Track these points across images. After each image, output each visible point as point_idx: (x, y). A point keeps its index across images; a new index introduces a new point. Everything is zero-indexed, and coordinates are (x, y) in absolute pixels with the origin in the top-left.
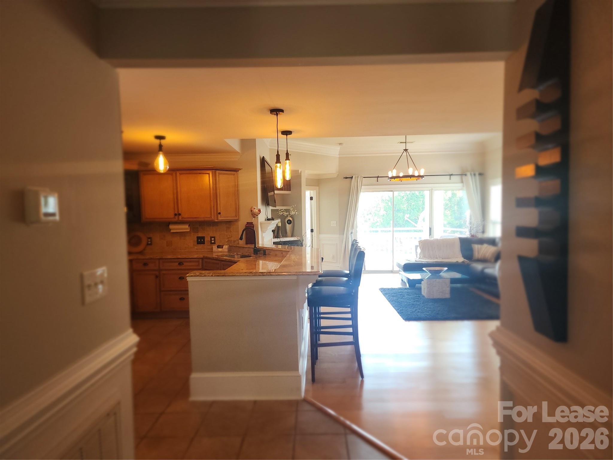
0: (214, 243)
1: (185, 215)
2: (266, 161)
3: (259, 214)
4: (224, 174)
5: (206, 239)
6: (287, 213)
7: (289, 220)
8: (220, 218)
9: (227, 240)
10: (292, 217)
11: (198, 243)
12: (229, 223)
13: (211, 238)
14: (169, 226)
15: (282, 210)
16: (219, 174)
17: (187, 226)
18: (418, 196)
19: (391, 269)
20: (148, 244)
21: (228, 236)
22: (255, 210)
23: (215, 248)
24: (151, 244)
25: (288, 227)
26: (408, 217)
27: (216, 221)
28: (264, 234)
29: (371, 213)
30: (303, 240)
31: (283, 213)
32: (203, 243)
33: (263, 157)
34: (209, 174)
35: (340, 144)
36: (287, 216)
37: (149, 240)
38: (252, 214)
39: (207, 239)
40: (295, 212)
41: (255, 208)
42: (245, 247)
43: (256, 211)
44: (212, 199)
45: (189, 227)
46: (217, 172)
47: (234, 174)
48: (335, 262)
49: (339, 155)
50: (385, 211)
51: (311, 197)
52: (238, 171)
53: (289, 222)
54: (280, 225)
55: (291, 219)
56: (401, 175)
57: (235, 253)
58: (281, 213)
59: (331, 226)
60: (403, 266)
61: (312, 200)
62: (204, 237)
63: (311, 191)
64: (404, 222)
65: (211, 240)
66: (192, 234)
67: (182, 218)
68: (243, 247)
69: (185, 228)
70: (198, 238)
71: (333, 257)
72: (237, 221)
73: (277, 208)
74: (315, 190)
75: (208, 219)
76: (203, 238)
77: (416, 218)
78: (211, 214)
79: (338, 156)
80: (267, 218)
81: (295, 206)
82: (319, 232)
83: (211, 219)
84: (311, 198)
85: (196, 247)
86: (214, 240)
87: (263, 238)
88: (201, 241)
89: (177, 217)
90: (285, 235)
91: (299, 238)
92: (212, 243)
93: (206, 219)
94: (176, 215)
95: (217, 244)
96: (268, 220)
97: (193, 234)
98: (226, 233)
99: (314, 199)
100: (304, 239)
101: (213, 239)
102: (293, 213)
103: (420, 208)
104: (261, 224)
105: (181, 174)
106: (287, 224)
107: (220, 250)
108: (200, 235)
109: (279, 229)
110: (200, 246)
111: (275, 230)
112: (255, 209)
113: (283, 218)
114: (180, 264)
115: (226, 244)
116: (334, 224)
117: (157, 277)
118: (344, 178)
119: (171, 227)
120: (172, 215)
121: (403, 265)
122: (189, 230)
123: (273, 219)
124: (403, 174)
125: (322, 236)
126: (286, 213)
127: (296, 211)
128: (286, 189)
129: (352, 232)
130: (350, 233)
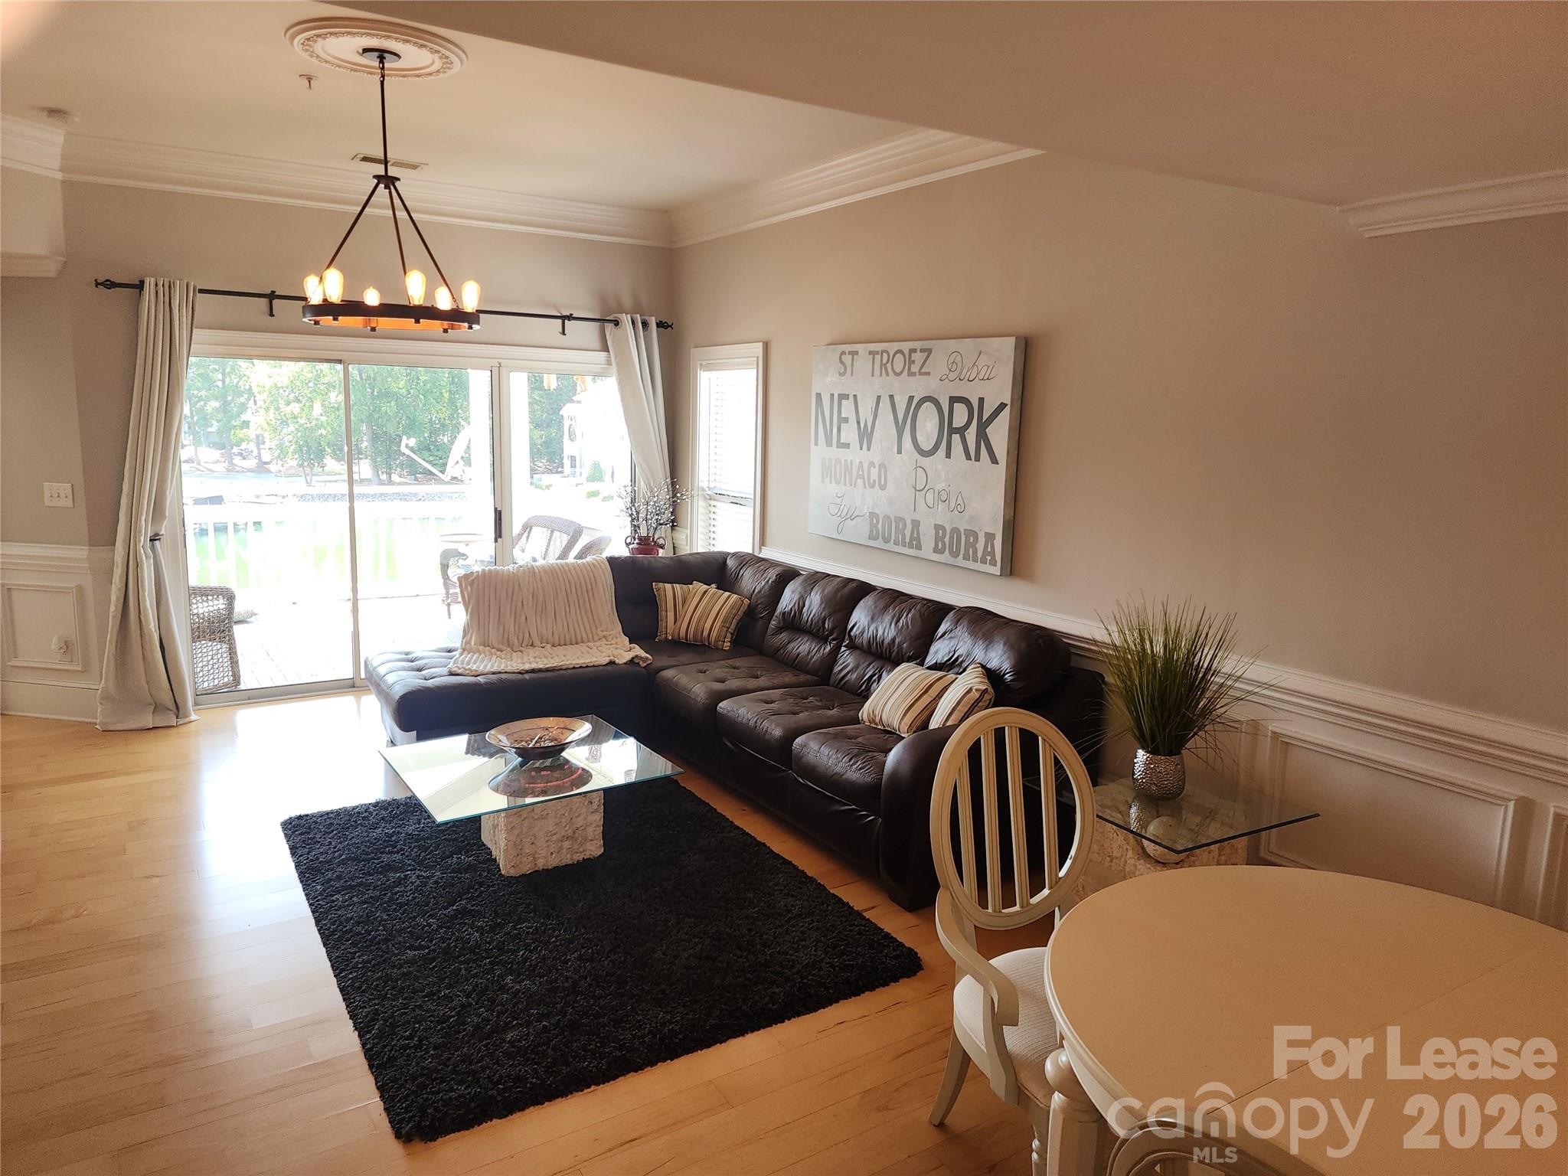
35: (54, 112)
49: (61, 171)
56: (371, 298)
59: (47, 503)
60: (394, 705)
71: (66, 647)
79: (60, 176)
116: (59, 494)
118: (98, 283)
121: (397, 697)
129: (157, 535)
130: (143, 540)
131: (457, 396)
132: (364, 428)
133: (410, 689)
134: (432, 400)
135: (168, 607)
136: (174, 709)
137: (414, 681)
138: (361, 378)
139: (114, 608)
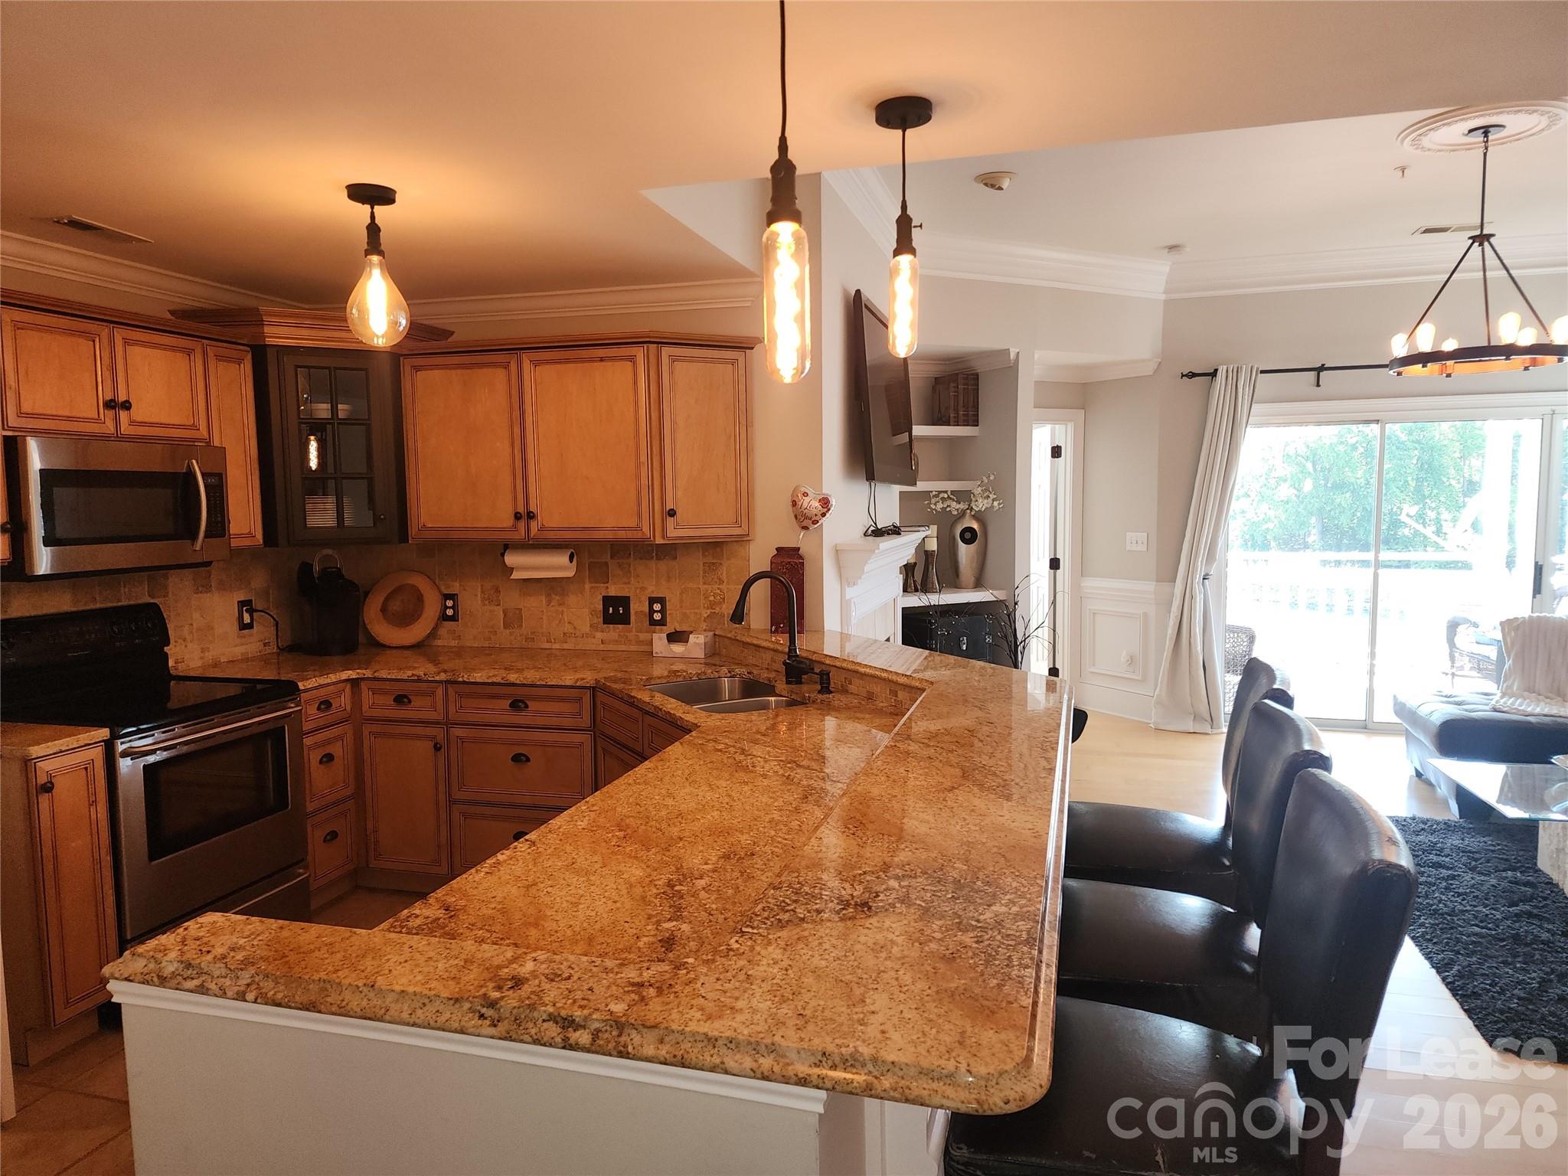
0: (662, 623)
1: (552, 516)
2: (866, 307)
3: (824, 515)
4: (692, 359)
5: (634, 607)
6: (962, 506)
7: (970, 530)
8: (675, 531)
9: (706, 613)
10: (976, 517)
11: (608, 620)
12: (715, 548)
13: (652, 601)
14: (503, 555)
15: (941, 495)
16: (673, 359)
17: (561, 559)
18: (1403, 443)
19: (1360, 715)
20: (445, 618)
21: (712, 598)
22: (807, 499)
23: (660, 643)
24: (454, 618)
25: (965, 552)
26: (1412, 514)
27: (659, 541)
28: (850, 592)
29: (1249, 493)
30: (1016, 604)
31: (948, 502)
32: (625, 620)
33: (858, 292)
34: (632, 359)
35: (1172, 248)
36: (962, 515)
37: (449, 603)
38: (796, 517)
39: (639, 606)
40: (990, 500)
41: (810, 491)
42: (763, 648)
43: (812, 504)
44: (643, 458)
45: (571, 561)
46: (666, 351)
47: (734, 362)
48: (1140, 678)
49: (1164, 293)
50: (1291, 488)
51: (1053, 448)
52: (752, 348)
53: (969, 536)
54: (935, 548)
55: (975, 526)
56: (1450, 345)
57: (725, 670)
58: (940, 506)
59: (1128, 548)
60: (1434, 730)
61: (1059, 456)
62: (629, 597)
63: (1057, 426)
64: (1355, 521)
65: (652, 611)
66: (587, 586)
67: (542, 529)
68: (758, 646)
69: (557, 565)
70: (607, 601)
71: (1132, 660)
72: (743, 540)
73: (921, 486)
74: (1071, 421)
75: (630, 535)
76: (624, 601)
77: (1395, 510)
78: (639, 516)
79: (1163, 297)
80: (872, 528)
81: (992, 478)
82: (1083, 569)
83: (639, 535)
84: (1056, 452)
85: (599, 635)
86: (663, 611)
87: (845, 606)
88: (615, 611)
89: (522, 525)
90: (953, 581)
91: (1001, 595)
92: (653, 623)
93: (622, 535)
94: (518, 516)
95: (670, 628)
96: (878, 533)
97: (592, 588)
98: (703, 587)
99: (1067, 452)
100: (1019, 599)
101: (657, 607)
102: (981, 505)
103: (1410, 479)
104: (838, 552)
105: (536, 363)
106: (960, 543)
107: (678, 649)
108: (613, 591)
109: (930, 560)
110: (614, 631)
111: (915, 564)
112: (805, 494)
113: (945, 522)
114: (517, 705)
115: (704, 626)
116: (1137, 541)
117: (437, 748)
118: (1183, 376)
119: (511, 559)
120: (507, 521)
121: (1438, 723)
122: (571, 574)
123: (895, 531)
124: (1459, 341)
125: (1090, 584)
126: (958, 506)
127: (992, 496)
128: (961, 418)
129: (1207, 575)
130: (1198, 578)
131: (1426, 484)
132: (1313, 520)
133: (1449, 718)
134: (1395, 489)
135: (1211, 635)
136: (1209, 719)
137: (1452, 711)
138: (1315, 470)
139: (1171, 631)
